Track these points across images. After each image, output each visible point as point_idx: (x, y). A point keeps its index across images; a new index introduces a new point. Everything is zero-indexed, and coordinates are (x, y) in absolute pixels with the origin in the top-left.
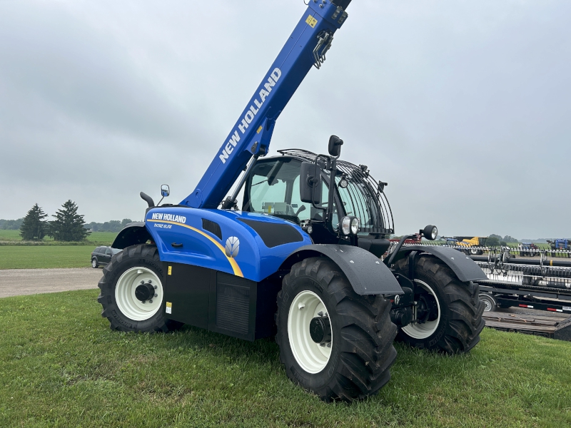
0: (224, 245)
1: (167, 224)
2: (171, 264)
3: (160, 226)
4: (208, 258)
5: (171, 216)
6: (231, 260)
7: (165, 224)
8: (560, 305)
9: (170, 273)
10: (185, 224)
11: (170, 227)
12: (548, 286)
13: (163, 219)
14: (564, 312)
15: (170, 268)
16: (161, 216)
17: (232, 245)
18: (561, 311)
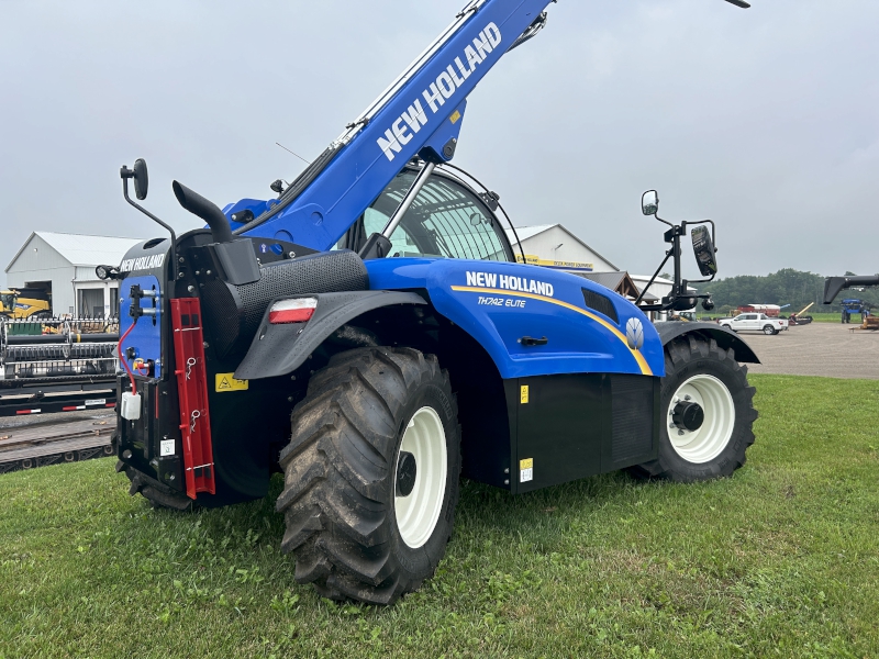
0: (624, 331)
1: (515, 298)
2: (524, 381)
3: (496, 302)
4: (603, 356)
5: (518, 281)
6: (636, 354)
7: (506, 297)
8: (80, 399)
9: (524, 399)
10: (553, 297)
11: (522, 304)
12: (48, 374)
13: (498, 286)
14: (88, 408)
15: (525, 389)
16: (491, 280)
17: (635, 330)
18: (84, 407)
